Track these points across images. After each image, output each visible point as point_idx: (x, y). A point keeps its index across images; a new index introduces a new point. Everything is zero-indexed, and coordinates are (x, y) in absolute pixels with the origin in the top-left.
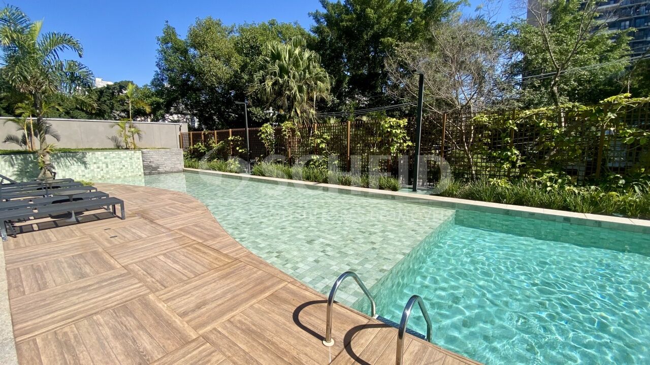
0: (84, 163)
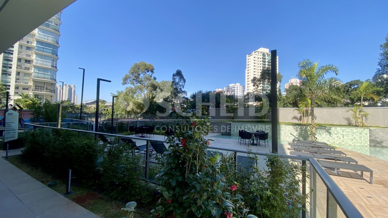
0: (330, 133)
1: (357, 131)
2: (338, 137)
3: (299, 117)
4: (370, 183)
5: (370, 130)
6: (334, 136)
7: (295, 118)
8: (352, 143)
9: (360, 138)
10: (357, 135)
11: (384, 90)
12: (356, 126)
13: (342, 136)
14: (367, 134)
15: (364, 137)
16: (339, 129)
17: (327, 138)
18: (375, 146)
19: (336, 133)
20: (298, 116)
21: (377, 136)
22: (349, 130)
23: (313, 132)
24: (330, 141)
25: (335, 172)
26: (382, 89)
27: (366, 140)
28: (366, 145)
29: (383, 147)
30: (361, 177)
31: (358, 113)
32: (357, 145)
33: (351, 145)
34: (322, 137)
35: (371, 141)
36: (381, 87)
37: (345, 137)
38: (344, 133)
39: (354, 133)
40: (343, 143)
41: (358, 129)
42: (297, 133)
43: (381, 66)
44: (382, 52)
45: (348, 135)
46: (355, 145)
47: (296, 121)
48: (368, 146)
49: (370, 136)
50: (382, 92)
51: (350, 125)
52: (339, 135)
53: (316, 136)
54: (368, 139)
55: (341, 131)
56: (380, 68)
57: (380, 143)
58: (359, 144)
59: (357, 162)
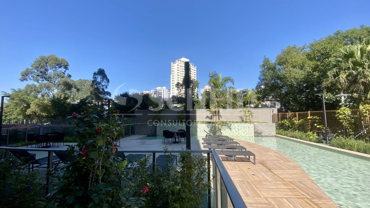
0: (230, 129)
1: (246, 126)
2: (235, 131)
3: (210, 117)
4: (254, 164)
5: (254, 125)
6: (233, 130)
7: (207, 117)
8: (244, 135)
9: (249, 131)
10: (247, 129)
11: (262, 96)
12: (246, 122)
13: (238, 130)
14: (252, 128)
15: (251, 130)
16: (236, 124)
17: (229, 132)
18: (257, 136)
19: (234, 128)
20: (210, 115)
21: (258, 129)
22: (242, 125)
23: (220, 128)
24: (231, 134)
25: (233, 158)
26: (261, 96)
27: (252, 132)
28: (252, 135)
29: (262, 136)
30: (248, 160)
31: (247, 112)
32: (247, 136)
33: (243, 137)
34: (225, 132)
35: (255, 132)
36: (260, 94)
37: (240, 131)
38: (239, 128)
39: (245, 128)
40: (239, 135)
41: (247, 124)
42: (209, 129)
43: (260, 80)
44: (261, 70)
45: (241, 129)
46: (246, 136)
47: (208, 120)
48: (254, 136)
49: (254, 129)
50: (261, 97)
51: (243, 121)
52: (236, 129)
53: (222, 131)
54: (253, 131)
55: (237, 126)
56: (260, 81)
57: (260, 133)
58: (248, 135)
59: (246, 149)
